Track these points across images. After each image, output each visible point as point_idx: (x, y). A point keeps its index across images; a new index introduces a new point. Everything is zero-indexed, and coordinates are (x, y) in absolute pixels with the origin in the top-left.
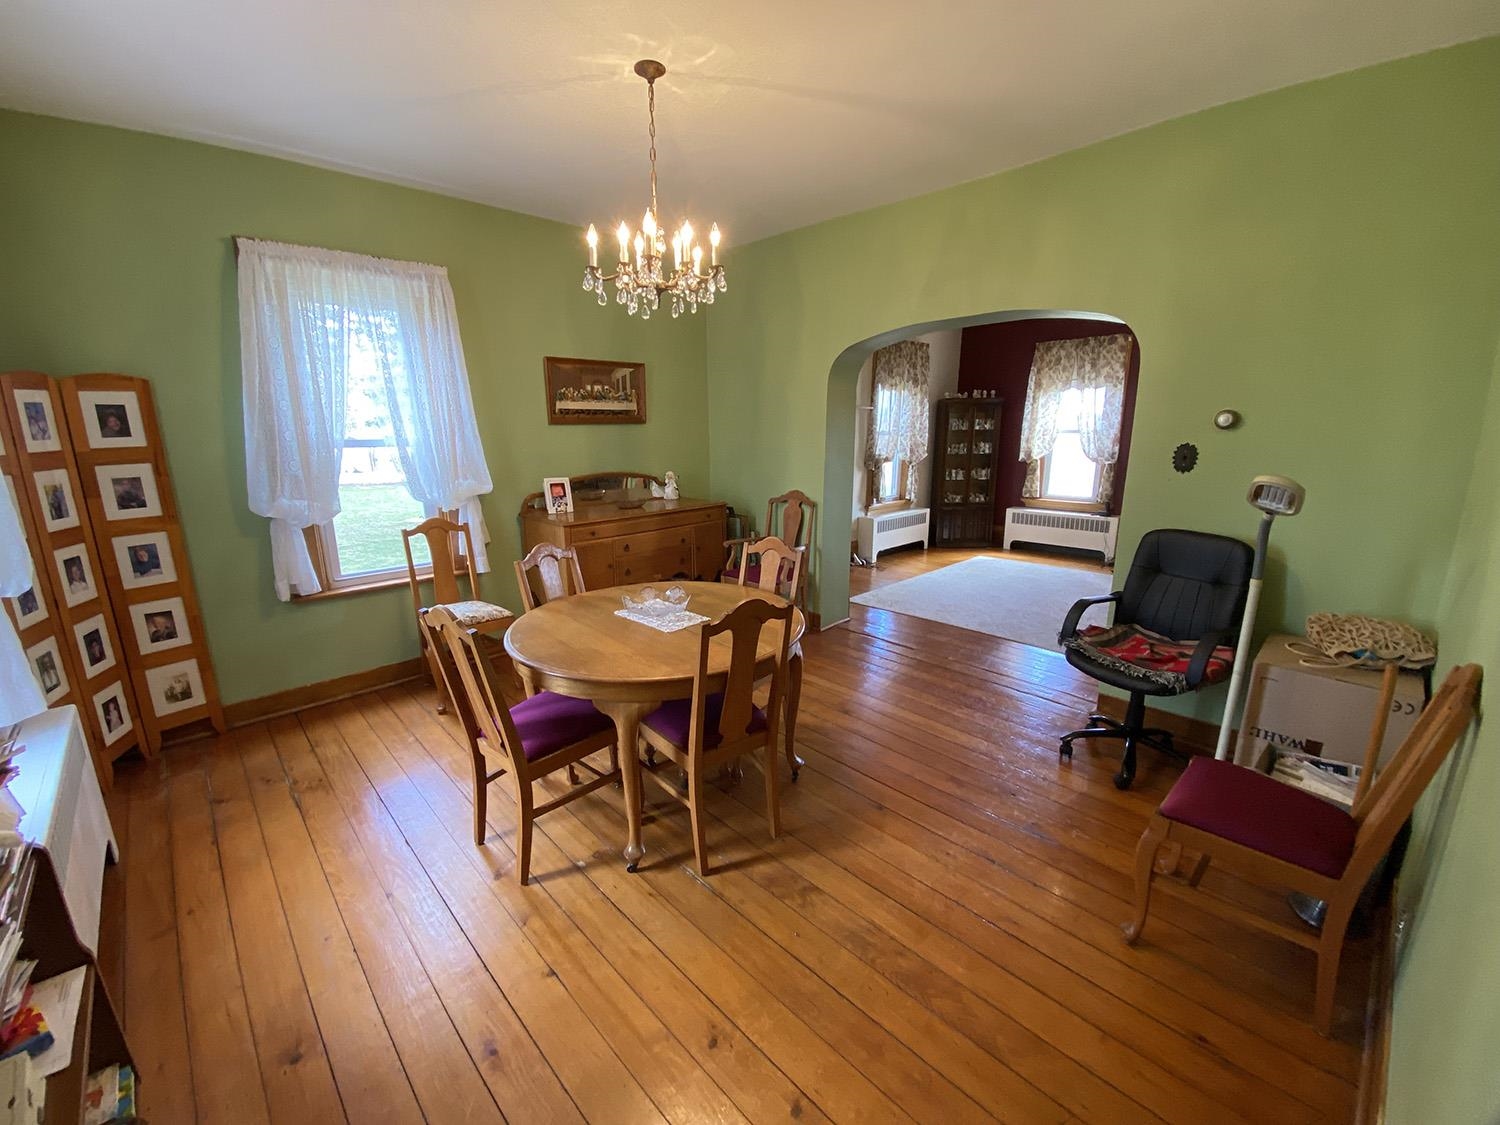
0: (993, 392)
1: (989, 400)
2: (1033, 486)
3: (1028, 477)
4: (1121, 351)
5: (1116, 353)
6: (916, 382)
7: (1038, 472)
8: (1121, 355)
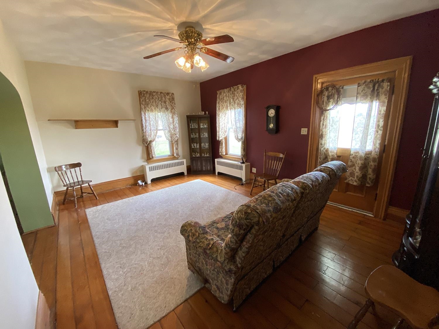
0: (207, 112)
1: (205, 116)
2: (222, 150)
3: (220, 146)
4: (241, 92)
5: (239, 94)
6: (167, 109)
7: (224, 145)
8: (241, 94)
